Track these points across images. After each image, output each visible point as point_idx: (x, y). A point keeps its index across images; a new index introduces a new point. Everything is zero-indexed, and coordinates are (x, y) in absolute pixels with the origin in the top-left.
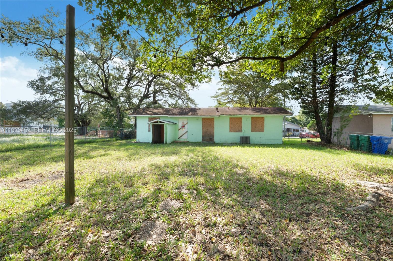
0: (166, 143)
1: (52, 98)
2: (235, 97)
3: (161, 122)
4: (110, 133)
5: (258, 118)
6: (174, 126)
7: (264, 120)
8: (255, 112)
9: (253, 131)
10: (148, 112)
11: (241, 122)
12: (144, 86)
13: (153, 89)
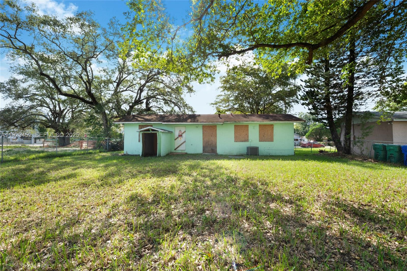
0: (160, 156)
1: (29, 103)
2: (236, 104)
3: (153, 130)
4: (94, 143)
5: (267, 125)
6: (169, 134)
7: (273, 128)
8: (263, 119)
9: (261, 140)
10: (139, 119)
11: (248, 130)
12: (136, 91)
13: (146, 95)
